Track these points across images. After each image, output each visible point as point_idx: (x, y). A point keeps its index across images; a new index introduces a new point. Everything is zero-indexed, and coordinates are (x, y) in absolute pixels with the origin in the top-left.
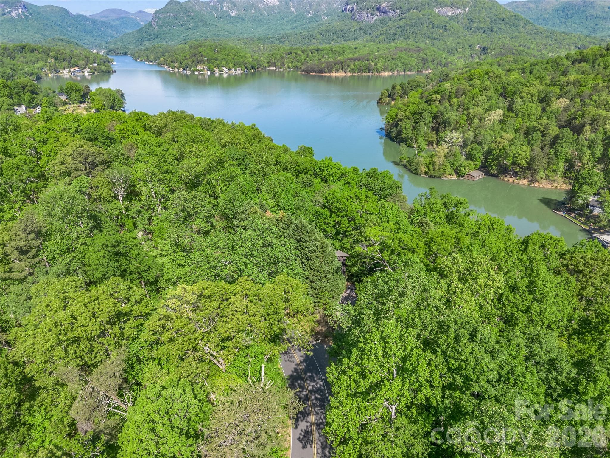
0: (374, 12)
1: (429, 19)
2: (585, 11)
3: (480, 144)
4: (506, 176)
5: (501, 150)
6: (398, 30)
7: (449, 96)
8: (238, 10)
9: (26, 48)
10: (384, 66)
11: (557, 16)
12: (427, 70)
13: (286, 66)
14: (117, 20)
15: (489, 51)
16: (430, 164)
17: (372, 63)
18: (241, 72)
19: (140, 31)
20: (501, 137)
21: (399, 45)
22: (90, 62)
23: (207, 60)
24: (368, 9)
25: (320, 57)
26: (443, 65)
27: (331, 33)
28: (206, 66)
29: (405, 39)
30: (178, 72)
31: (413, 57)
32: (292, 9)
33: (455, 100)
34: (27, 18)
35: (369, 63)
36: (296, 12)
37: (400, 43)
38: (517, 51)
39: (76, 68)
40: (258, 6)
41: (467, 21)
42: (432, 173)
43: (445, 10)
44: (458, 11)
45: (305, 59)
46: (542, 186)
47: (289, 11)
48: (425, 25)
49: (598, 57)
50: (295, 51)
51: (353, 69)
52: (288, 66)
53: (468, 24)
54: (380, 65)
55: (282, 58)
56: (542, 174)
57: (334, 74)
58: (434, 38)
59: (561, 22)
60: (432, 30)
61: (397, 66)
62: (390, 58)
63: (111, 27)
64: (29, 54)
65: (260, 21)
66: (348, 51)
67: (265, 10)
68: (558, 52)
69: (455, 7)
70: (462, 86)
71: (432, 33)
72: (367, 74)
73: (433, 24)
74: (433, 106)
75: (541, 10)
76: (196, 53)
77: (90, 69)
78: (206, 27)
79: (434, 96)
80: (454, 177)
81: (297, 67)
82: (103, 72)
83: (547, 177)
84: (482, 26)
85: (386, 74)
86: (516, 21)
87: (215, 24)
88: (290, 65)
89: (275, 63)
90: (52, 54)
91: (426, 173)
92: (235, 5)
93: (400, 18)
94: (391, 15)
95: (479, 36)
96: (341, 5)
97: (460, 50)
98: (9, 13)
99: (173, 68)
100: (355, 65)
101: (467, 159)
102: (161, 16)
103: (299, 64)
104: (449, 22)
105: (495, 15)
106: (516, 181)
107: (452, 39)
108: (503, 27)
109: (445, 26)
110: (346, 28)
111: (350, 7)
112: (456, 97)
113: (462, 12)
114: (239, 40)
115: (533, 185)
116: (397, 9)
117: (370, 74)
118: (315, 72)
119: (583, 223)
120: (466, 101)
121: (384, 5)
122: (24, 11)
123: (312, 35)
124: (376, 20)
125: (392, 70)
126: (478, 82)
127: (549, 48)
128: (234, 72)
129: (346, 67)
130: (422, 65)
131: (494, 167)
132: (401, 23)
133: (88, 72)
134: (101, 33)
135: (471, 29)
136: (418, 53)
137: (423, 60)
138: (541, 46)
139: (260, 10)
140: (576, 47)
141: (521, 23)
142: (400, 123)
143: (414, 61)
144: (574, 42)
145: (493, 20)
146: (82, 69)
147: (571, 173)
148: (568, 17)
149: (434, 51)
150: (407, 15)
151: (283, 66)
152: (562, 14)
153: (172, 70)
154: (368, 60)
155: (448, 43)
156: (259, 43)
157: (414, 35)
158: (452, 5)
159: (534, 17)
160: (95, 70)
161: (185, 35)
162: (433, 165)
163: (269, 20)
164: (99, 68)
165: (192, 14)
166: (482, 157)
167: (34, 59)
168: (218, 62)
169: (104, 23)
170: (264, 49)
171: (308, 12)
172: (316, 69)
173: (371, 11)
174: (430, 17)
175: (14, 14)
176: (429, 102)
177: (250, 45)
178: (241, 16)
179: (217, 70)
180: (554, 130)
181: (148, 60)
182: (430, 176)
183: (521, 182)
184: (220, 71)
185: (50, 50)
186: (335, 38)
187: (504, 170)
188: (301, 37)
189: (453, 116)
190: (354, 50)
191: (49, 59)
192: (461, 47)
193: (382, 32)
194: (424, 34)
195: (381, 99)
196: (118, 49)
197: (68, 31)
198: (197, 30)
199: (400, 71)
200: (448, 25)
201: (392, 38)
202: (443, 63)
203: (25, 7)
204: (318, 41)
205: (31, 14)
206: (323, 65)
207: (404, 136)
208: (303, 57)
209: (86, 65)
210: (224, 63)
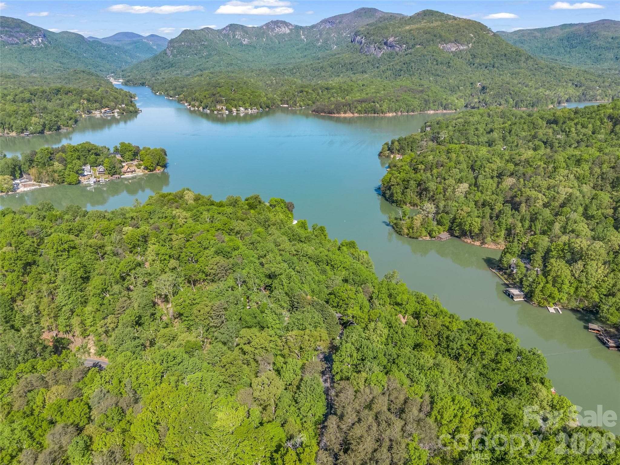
0: (381, 47)
1: (433, 56)
2: (589, 41)
3: (447, 213)
4: (465, 238)
5: (461, 219)
6: (404, 66)
7: (432, 166)
8: (250, 38)
9: (62, 91)
10: (389, 108)
11: (561, 45)
12: (429, 110)
13: (298, 104)
14: (130, 44)
15: (488, 91)
16: (410, 228)
17: (378, 105)
18: (256, 111)
19: (155, 58)
20: (462, 210)
21: (404, 84)
22: (120, 103)
23: (226, 100)
24: (376, 43)
25: (329, 95)
26: (443, 106)
27: (340, 66)
28: (224, 106)
29: (411, 75)
30: (198, 110)
31: (415, 98)
32: (303, 37)
33: (435, 171)
34: (46, 47)
35: (375, 105)
36: (307, 40)
37: (405, 82)
38: (513, 91)
39: (107, 109)
40: (269, 34)
41: (470, 57)
42: (411, 235)
43: (449, 46)
44: (462, 47)
45: (316, 98)
46: (490, 247)
47: (299, 39)
48: (430, 62)
49: (567, 119)
50: (306, 90)
51: (360, 111)
52: (300, 104)
53: (471, 60)
54: (385, 107)
55: (295, 96)
56: (489, 239)
57: (343, 115)
58: (438, 75)
59: (566, 51)
60: (436, 66)
61: (400, 107)
62: (394, 100)
63: (125, 52)
64: (64, 96)
65: (271, 48)
66: (356, 89)
67: (276, 38)
68: (555, 89)
69: (459, 43)
70: (441, 159)
71: (436, 70)
72: (373, 115)
73: (437, 61)
74: (418, 175)
75: (547, 39)
76: (215, 93)
77: (119, 109)
78: (219, 56)
79: (420, 166)
80: (428, 238)
81: (308, 105)
82: (131, 112)
83: (494, 241)
84: (484, 62)
85: (391, 115)
86: (517, 57)
87: (228, 53)
88: (302, 103)
89: (287, 101)
90: (85, 95)
91: (408, 235)
92: (247, 34)
93: (406, 53)
94: (398, 49)
95: (481, 73)
96: (350, 34)
97: (461, 88)
98: (30, 42)
99: (194, 106)
100: (361, 107)
101: (438, 224)
102: (176, 45)
103: (310, 102)
104: (453, 58)
105: (497, 51)
106: (472, 243)
107: (454, 76)
108: (504, 62)
109: (449, 63)
110: (355, 60)
111: (358, 38)
112: (436, 167)
113: (465, 47)
114: (252, 72)
115: (483, 246)
116: (404, 44)
117: (376, 115)
118: (325, 113)
119: (506, 279)
120: (443, 172)
121: (391, 39)
122: (44, 39)
123: (322, 68)
124: (383, 54)
125: (396, 111)
126: (454, 156)
127: (547, 85)
128: (250, 111)
129: (354, 109)
130: (424, 106)
131: (457, 231)
132: (407, 59)
133: (118, 113)
134: (115, 58)
135: (474, 65)
136: (420, 95)
137: (426, 101)
138: (539, 83)
139: (271, 38)
140: (573, 84)
141: (523, 59)
142: (392, 187)
143: (416, 103)
144: (572, 78)
145: (495, 56)
146: (112, 109)
147: (509, 238)
148: (572, 47)
149: (435, 92)
150: (413, 50)
151: (296, 105)
152: (567, 43)
153: (192, 109)
154: (374, 102)
155: (451, 81)
156: (271, 75)
157: (418, 72)
158: (456, 41)
159: (539, 46)
160: (124, 110)
161: (198, 64)
162: (412, 230)
163: (280, 48)
164: (127, 108)
165: (206, 43)
166: (449, 223)
167: (68, 101)
168: (235, 102)
169: (119, 48)
170: (277, 83)
171: (318, 40)
172: (326, 110)
173: (379, 45)
174: (434, 54)
175: (34, 43)
176: (416, 170)
177: (263, 77)
178: (252, 44)
179: (234, 110)
180: (498, 207)
181: (168, 95)
182: (410, 237)
183: (475, 244)
184: (237, 111)
185: (82, 92)
186: (344, 70)
187: (464, 234)
188: (312, 68)
189: (432, 186)
190: (362, 88)
191: (82, 101)
192: (463, 85)
193: (389, 68)
194: (429, 71)
195: (381, 152)
196: (136, 79)
197: (84, 57)
198: (211, 59)
199: (404, 112)
200: (451, 61)
201: (397, 74)
202: (444, 104)
203: (44, 36)
204: (328, 73)
205: (50, 43)
206: (333, 107)
207: (395, 198)
208: (314, 95)
209: (116, 106)
210: (241, 103)
